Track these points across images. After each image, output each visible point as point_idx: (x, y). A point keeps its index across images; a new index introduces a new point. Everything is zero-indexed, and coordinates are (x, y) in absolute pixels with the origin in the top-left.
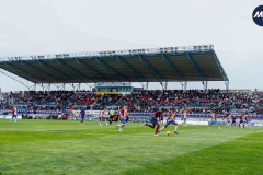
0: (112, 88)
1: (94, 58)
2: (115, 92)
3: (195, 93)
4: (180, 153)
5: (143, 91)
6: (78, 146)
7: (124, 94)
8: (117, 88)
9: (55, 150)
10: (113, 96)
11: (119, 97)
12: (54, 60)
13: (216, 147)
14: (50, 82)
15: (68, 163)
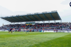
0: (30, 23)
1: (25, 16)
2: (31, 24)
3: (52, 24)
4: (49, 40)
5: (38, 24)
6: (22, 38)
7: (33, 24)
8: (31, 23)
9: (17, 39)
10: (30, 25)
11: (32, 25)
12: (16, 17)
13: (59, 38)
14: (15, 22)
15: (20, 42)
